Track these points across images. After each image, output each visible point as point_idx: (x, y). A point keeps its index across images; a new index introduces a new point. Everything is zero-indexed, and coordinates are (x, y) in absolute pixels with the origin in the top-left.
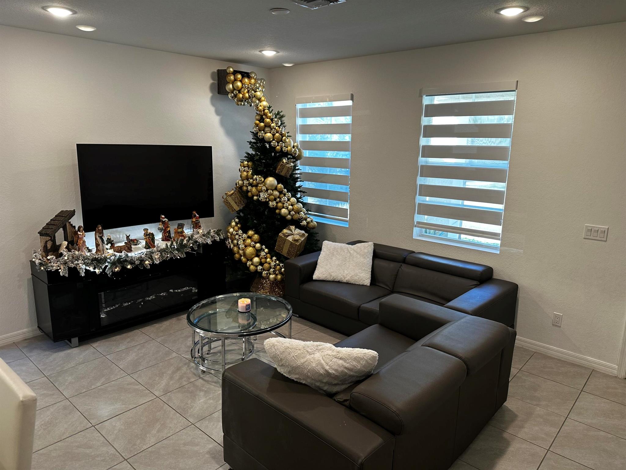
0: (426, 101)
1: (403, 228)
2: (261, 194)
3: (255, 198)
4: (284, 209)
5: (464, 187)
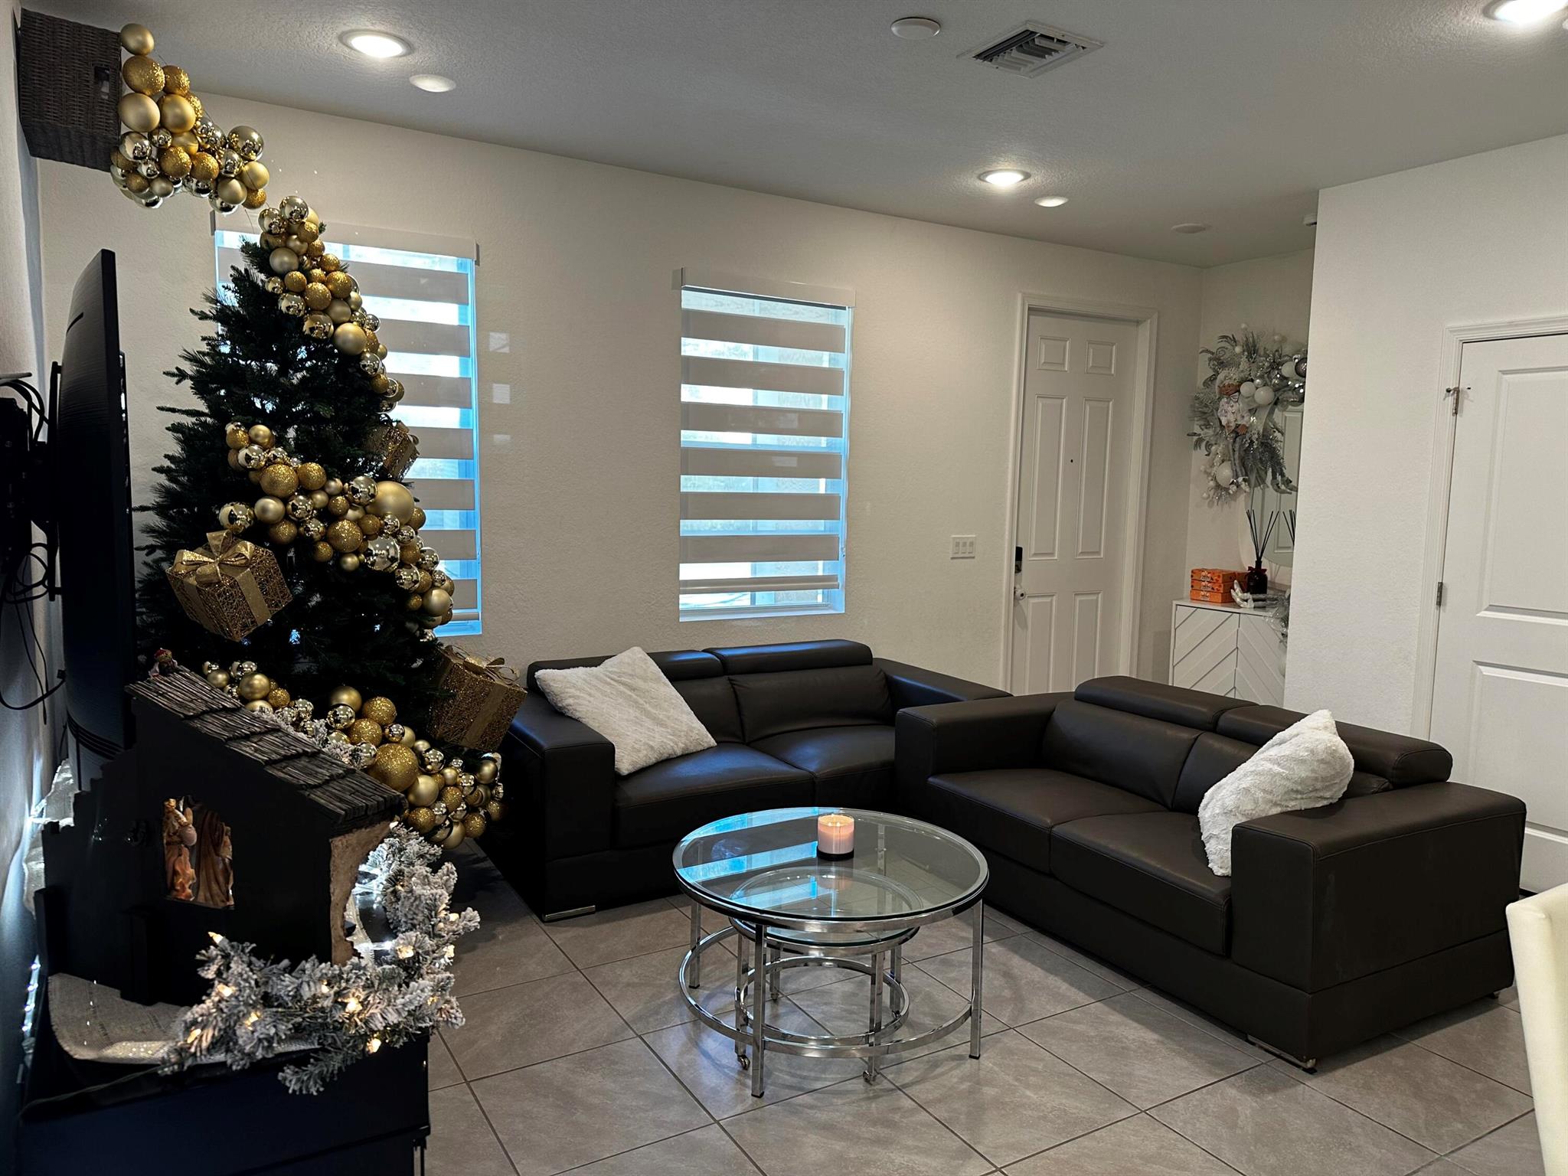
0: (692, 300)
1: (653, 602)
2: (374, 546)
3: (351, 561)
4: (435, 592)
5: (755, 492)
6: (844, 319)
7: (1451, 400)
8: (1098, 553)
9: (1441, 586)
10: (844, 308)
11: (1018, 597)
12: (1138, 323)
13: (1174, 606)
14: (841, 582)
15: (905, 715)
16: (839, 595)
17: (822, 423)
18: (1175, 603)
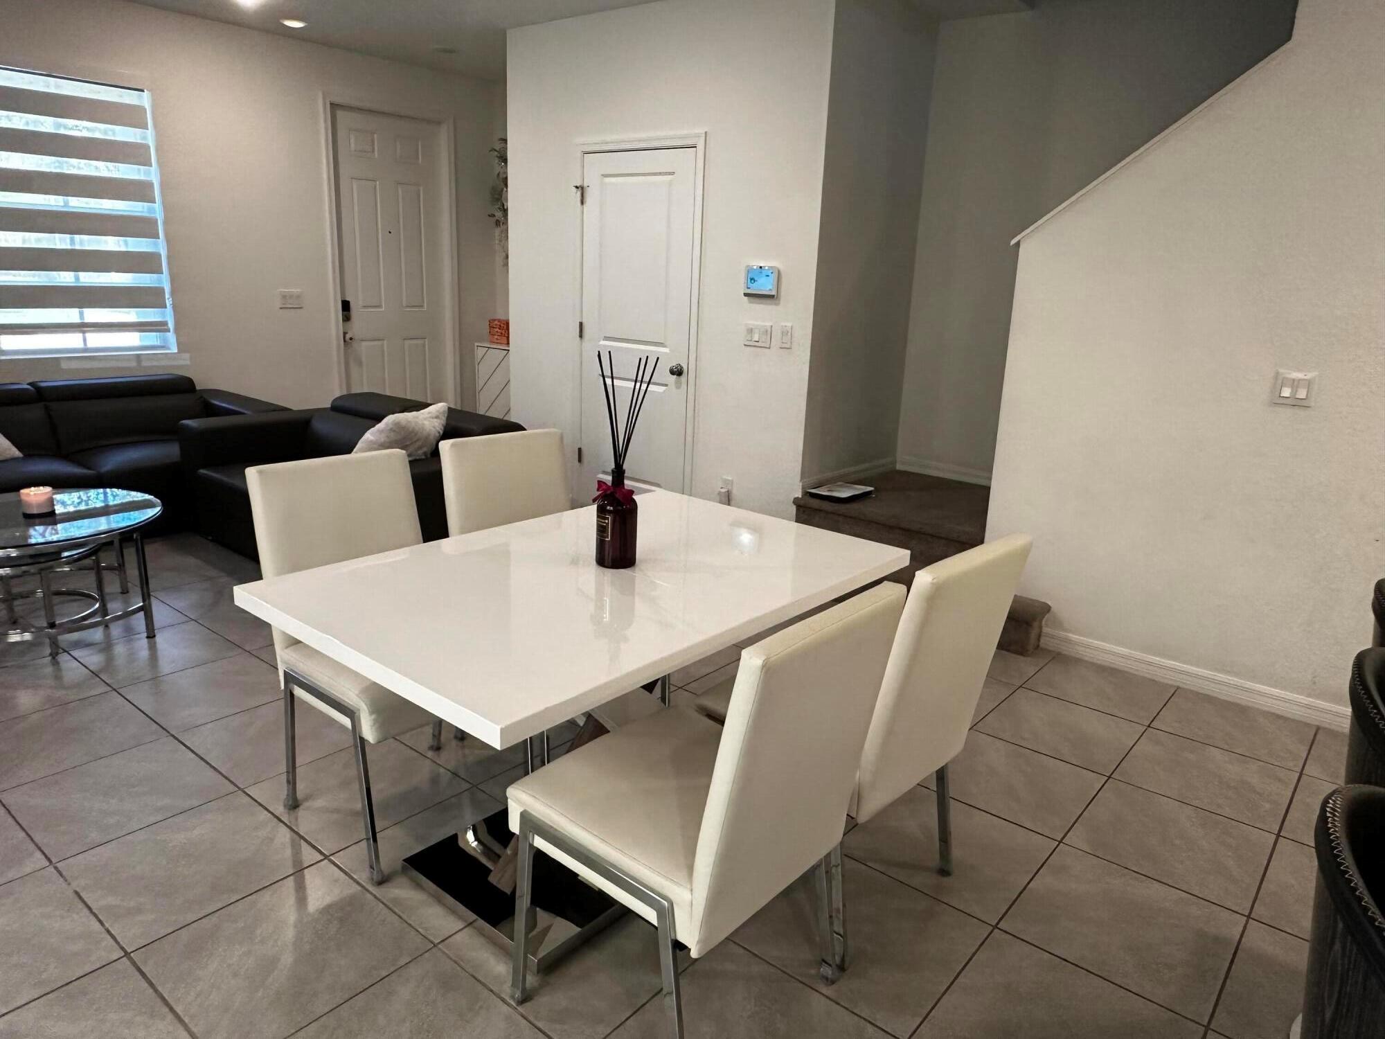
6: (144, 100)
7: (579, 193)
8: (422, 306)
9: (581, 324)
10: (143, 91)
11: (347, 341)
12: (439, 123)
13: (476, 348)
14: (171, 325)
15: (183, 425)
16: (171, 337)
17: (138, 191)
18: (476, 344)
